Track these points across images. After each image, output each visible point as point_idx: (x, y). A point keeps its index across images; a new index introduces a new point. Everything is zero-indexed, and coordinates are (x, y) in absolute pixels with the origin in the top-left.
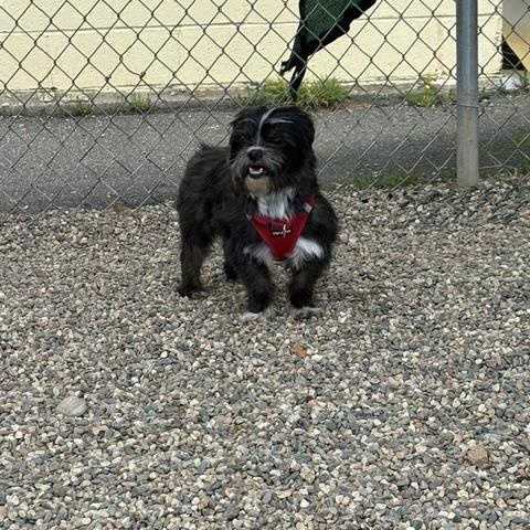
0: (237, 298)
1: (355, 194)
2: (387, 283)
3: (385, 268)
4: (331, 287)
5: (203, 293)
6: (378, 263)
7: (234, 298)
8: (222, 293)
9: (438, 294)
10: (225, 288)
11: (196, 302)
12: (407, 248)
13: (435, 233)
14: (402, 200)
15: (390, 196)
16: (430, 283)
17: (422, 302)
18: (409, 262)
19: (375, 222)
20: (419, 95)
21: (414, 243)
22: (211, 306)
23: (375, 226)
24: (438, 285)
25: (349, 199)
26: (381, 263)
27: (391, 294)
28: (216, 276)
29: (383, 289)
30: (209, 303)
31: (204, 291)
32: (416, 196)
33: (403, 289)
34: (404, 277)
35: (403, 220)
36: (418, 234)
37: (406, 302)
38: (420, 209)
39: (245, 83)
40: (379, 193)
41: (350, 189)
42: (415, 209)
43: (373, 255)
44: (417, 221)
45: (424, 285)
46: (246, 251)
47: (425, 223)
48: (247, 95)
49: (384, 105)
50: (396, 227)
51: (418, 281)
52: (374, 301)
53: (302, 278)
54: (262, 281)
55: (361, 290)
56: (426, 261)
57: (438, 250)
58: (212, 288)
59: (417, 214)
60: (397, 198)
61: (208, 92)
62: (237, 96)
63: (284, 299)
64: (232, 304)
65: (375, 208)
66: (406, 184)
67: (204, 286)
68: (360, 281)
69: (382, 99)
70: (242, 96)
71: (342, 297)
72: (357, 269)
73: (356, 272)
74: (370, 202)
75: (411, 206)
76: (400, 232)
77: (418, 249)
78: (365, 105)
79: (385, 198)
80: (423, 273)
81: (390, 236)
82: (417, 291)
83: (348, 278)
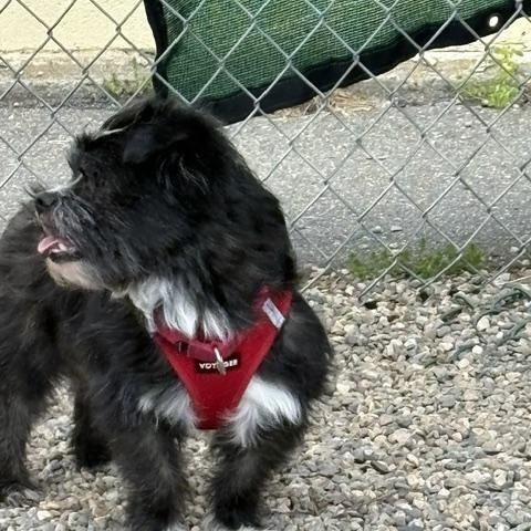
0: (101, 505)
1: (349, 290)
2: (414, 479)
3: (410, 448)
4: (297, 485)
5: (29, 494)
6: (394, 436)
7: (93, 505)
8: (68, 493)
9: (516, 504)
10: (77, 483)
11: (15, 511)
12: (456, 405)
13: (512, 376)
14: (447, 304)
15: (424, 297)
16: (500, 482)
17: (483, 522)
18: (458, 436)
19: (389, 350)
20: (486, 84)
21: (469, 396)
22: (47, 520)
23: (391, 358)
24: (518, 485)
25: (338, 299)
26: (402, 436)
27: (420, 502)
28: (59, 457)
29: (403, 491)
30: (42, 515)
31: (33, 488)
32: (475, 297)
33: (445, 492)
34: (447, 467)
35: (448, 346)
36: (479, 376)
37: (450, 521)
38: (483, 324)
39: (126, 51)
40: (400, 287)
41: (339, 278)
42: (473, 323)
43: (385, 419)
44: (478, 350)
45: (489, 487)
46: (145, 403)
47: (492, 355)
48: (131, 77)
49: (414, 104)
50: (434, 361)
51: (476, 476)
52: (384, 516)
53: (247, 466)
54: (166, 471)
55: (358, 493)
56: (493, 433)
57: (520, 412)
58: (49, 482)
59: (477, 334)
60: (437, 300)
61: (51, 68)
62: (109, 77)
63: (199, 510)
64: (89, 517)
65: (391, 319)
66: (456, 271)
67: (33, 479)
68: (356, 473)
69: (411, 90)
70: (121, 78)
71: (319, 506)
72: (351, 448)
73: (347, 455)
74: (382, 307)
75: (464, 317)
76: (441, 371)
77: (477, 408)
78: (376, 101)
79: (412, 299)
80: (487, 460)
81: (421, 380)
82: (472, 498)
83: (331, 468)
